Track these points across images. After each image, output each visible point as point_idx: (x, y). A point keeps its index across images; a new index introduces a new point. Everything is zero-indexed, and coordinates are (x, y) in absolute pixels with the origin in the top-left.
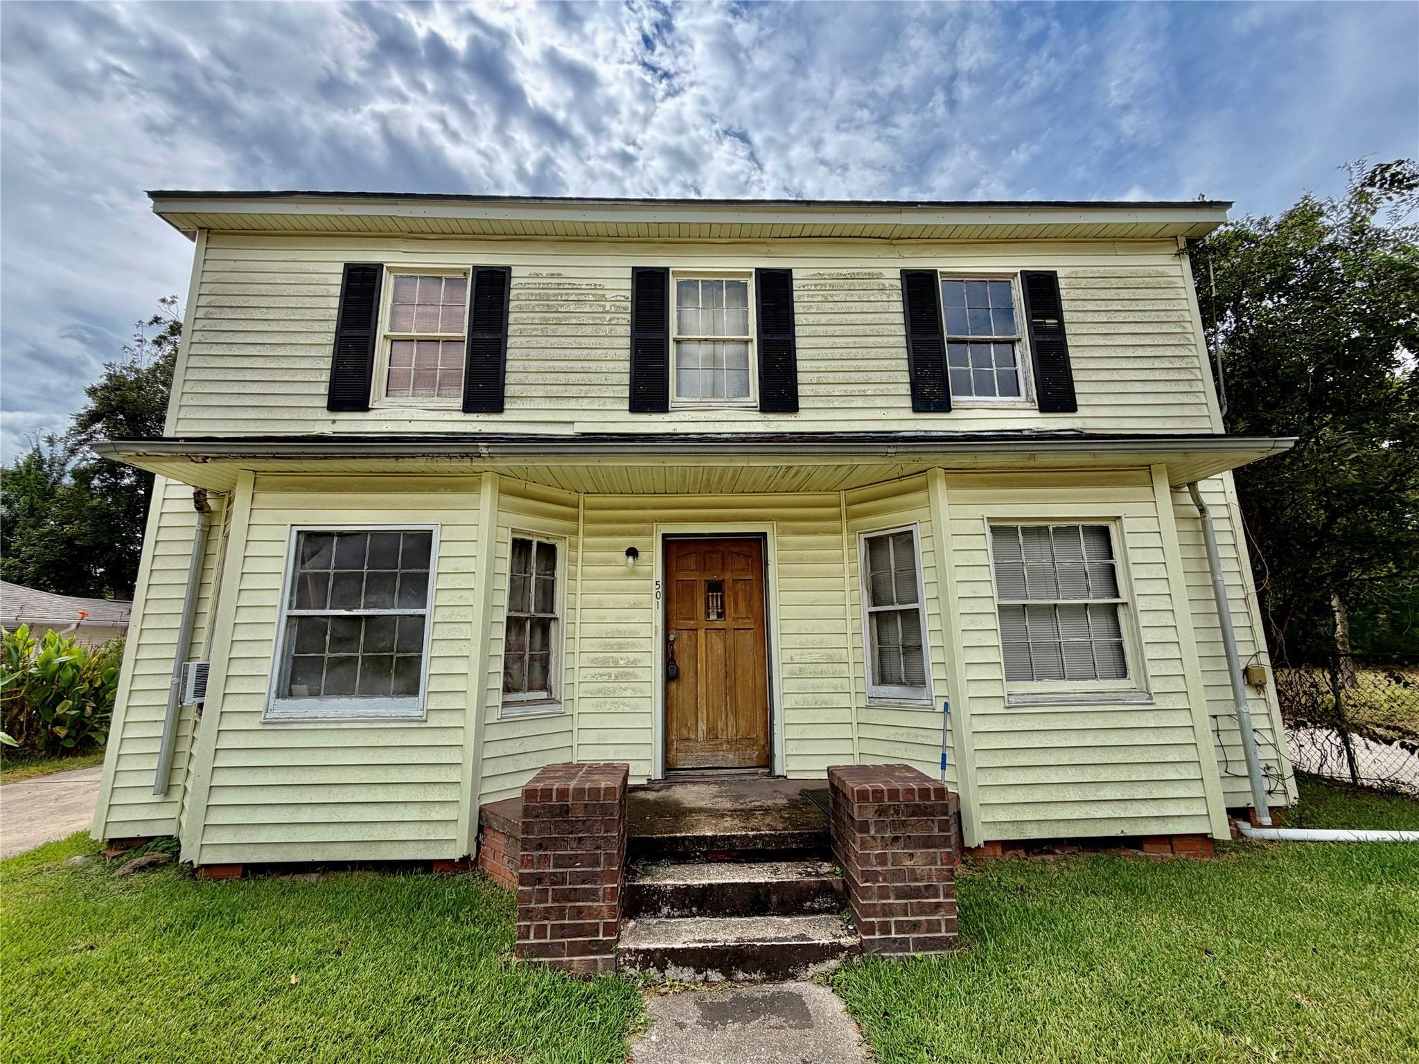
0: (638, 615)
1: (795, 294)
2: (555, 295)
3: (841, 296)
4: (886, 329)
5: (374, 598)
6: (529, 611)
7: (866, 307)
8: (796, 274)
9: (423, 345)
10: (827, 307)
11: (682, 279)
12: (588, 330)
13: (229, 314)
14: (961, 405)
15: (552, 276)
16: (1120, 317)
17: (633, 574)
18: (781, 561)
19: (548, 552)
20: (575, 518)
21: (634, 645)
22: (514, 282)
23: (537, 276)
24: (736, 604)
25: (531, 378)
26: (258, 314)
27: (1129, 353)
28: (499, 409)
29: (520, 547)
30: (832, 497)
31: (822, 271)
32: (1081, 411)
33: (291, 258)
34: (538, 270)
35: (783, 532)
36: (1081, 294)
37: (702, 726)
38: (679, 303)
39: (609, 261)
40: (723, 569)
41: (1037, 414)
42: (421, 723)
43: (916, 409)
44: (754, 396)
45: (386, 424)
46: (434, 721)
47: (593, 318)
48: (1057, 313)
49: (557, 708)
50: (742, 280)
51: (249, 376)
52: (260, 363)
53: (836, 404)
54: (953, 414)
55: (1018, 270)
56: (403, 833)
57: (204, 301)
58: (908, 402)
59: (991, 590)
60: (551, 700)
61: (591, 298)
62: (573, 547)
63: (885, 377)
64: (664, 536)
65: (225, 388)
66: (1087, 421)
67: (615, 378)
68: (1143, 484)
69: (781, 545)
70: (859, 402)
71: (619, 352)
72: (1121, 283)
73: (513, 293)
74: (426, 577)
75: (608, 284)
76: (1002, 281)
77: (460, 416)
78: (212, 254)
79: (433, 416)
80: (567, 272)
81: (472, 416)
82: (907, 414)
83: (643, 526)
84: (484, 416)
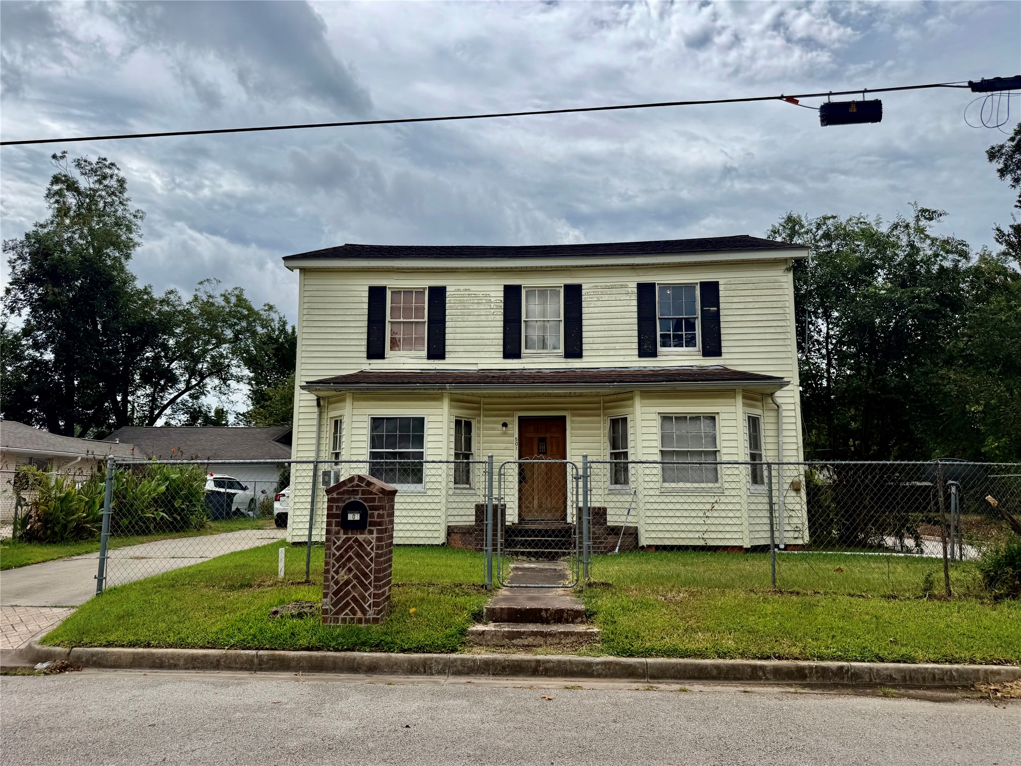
0: (508, 452)
1: (583, 297)
2: (467, 300)
3: (606, 297)
4: (627, 315)
5: (402, 445)
6: (461, 450)
7: (618, 303)
8: (584, 287)
9: (405, 325)
10: (599, 303)
11: (527, 289)
12: (483, 318)
13: (317, 312)
14: (663, 353)
15: (466, 290)
16: (751, 305)
17: (505, 434)
18: (572, 429)
19: (468, 425)
20: (479, 409)
22: (448, 294)
23: (458, 290)
24: (552, 448)
25: (458, 342)
26: (331, 312)
27: (753, 324)
28: (443, 357)
29: (458, 423)
30: (597, 399)
31: (597, 284)
32: (724, 356)
34: (459, 287)
35: (574, 415)
36: (731, 293)
37: (536, 502)
38: (527, 302)
39: (493, 282)
40: (546, 432)
41: (701, 357)
42: (423, 494)
43: (640, 356)
44: (561, 350)
45: (393, 365)
46: (429, 493)
47: (486, 312)
48: (717, 304)
49: (473, 492)
50: (558, 289)
51: (330, 342)
52: (334, 336)
53: (601, 354)
54: (658, 358)
55: (698, 281)
57: (306, 306)
58: (636, 352)
59: (658, 444)
60: (470, 488)
61: (484, 301)
62: (479, 422)
63: (626, 339)
64: (519, 417)
65: (320, 349)
66: (727, 361)
67: (496, 342)
69: (572, 422)
70: (612, 353)
71: (498, 329)
72: (753, 286)
73: (447, 299)
74: (422, 437)
75: (492, 294)
76: (690, 287)
77: (426, 361)
78: (307, 282)
79: (414, 361)
80: (472, 288)
81: (431, 361)
82: (636, 359)
83: (510, 412)
84: (436, 361)
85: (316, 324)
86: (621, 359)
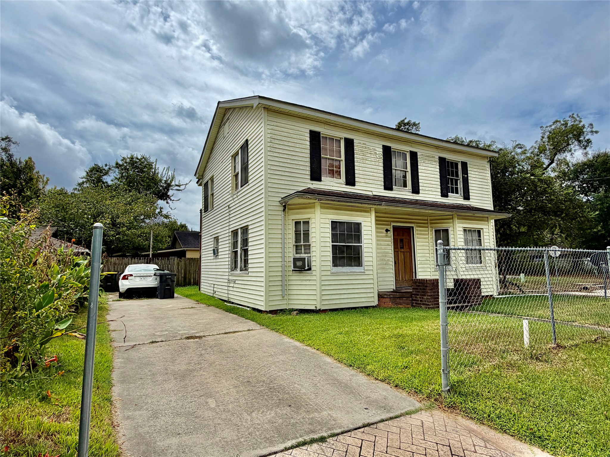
0: (389, 247)
1: (418, 159)
2: (365, 150)
3: (427, 162)
4: (436, 173)
7: (432, 166)
8: (418, 154)
9: (329, 160)
10: (424, 165)
11: (394, 150)
12: (373, 163)
13: (277, 142)
14: (450, 196)
15: (364, 144)
16: (477, 176)
17: (386, 236)
18: (416, 234)
21: (388, 255)
22: (355, 144)
23: (360, 143)
24: (406, 245)
25: (361, 176)
26: (286, 143)
27: (479, 186)
28: (354, 185)
30: (426, 218)
31: (423, 154)
32: (471, 200)
33: (293, 125)
34: (360, 141)
35: (417, 227)
36: (471, 169)
37: (400, 277)
38: (393, 157)
39: (377, 142)
40: (403, 236)
41: (463, 200)
42: (363, 273)
43: (442, 196)
44: (411, 188)
45: (327, 186)
46: (366, 273)
47: (375, 160)
48: (467, 174)
50: (405, 153)
53: (426, 193)
54: (448, 198)
55: (460, 160)
56: (363, 300)
57: (269, 136)
58: (440, 194)
61: (373, 153)
63: (436, 186)
64: (393, 226)
66: (472, 202)
67: (380, 179)
68: (486, 221)
69: (417, 230)
70: (431, 193)
71: (381, 171)
72: (478, 167)
73: (355, 148)
75: (377, 149)
76: (457, 163)
77: (345, 186)
78: (269, 118)
79: (338, 185)
80: (367, 144)
81: (348, 187)
82: (440, 197)
83: (389, 223)
84: (350, 187)
85: (277, 150)
86: (434, 196)
